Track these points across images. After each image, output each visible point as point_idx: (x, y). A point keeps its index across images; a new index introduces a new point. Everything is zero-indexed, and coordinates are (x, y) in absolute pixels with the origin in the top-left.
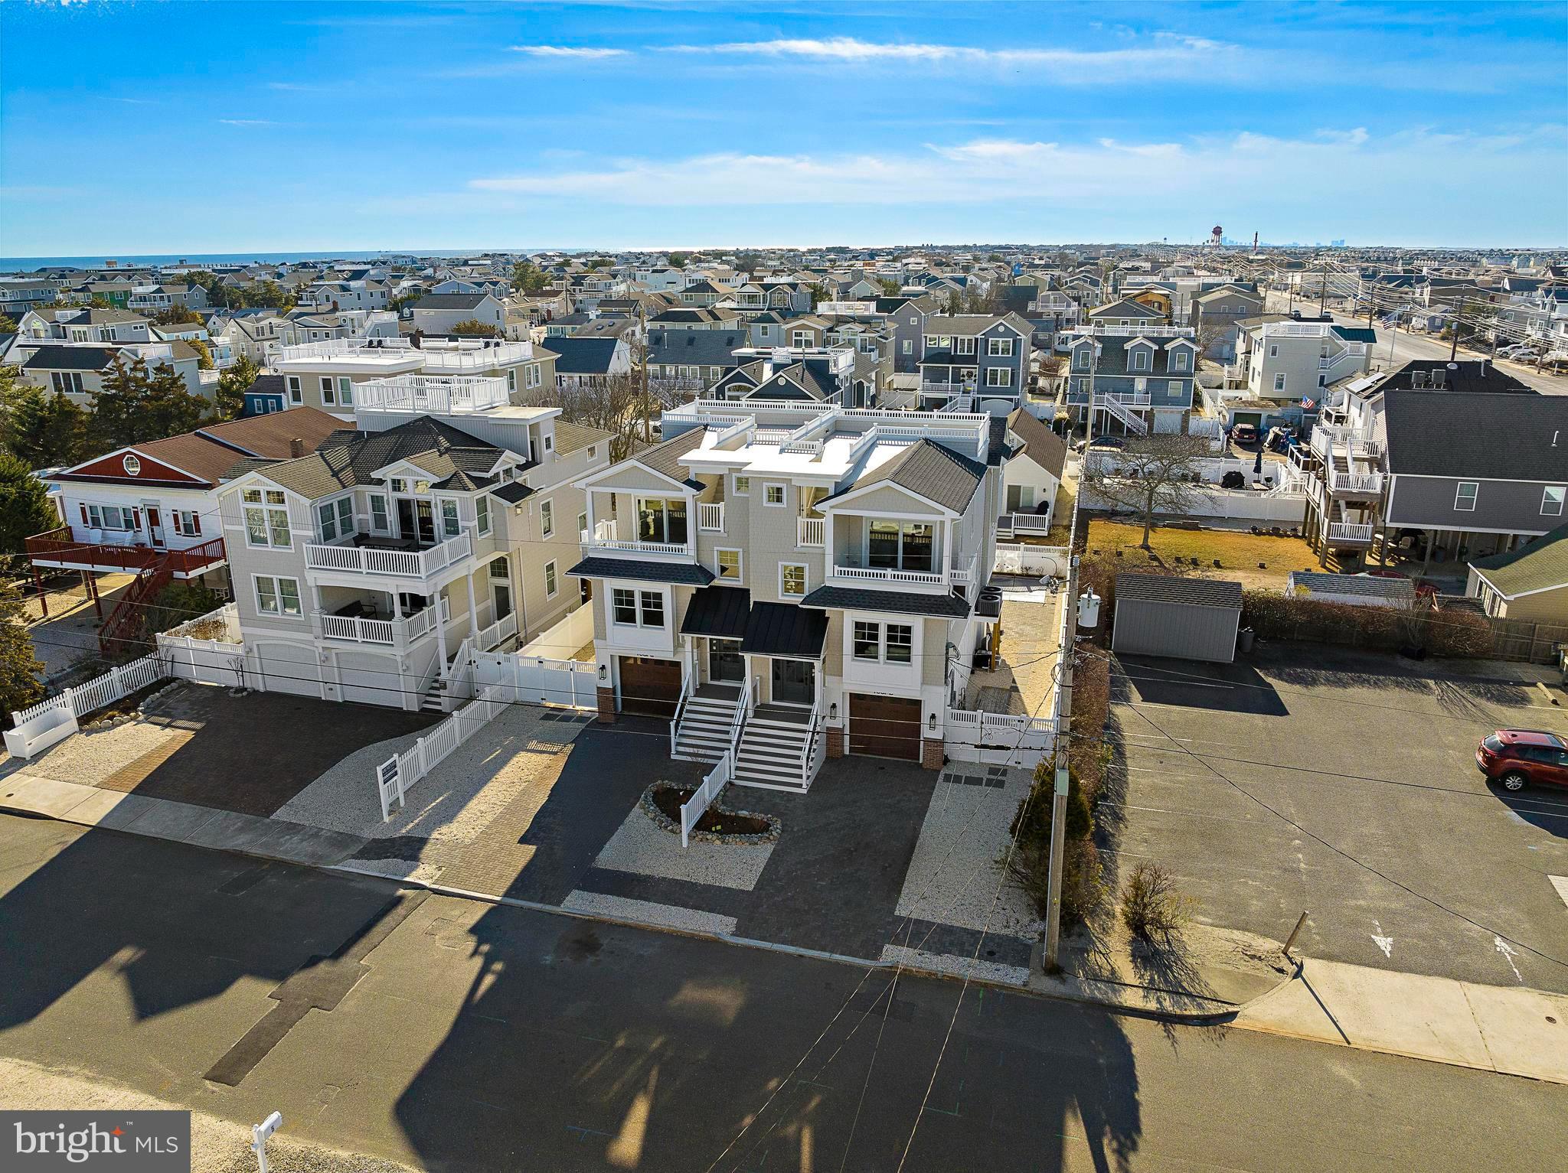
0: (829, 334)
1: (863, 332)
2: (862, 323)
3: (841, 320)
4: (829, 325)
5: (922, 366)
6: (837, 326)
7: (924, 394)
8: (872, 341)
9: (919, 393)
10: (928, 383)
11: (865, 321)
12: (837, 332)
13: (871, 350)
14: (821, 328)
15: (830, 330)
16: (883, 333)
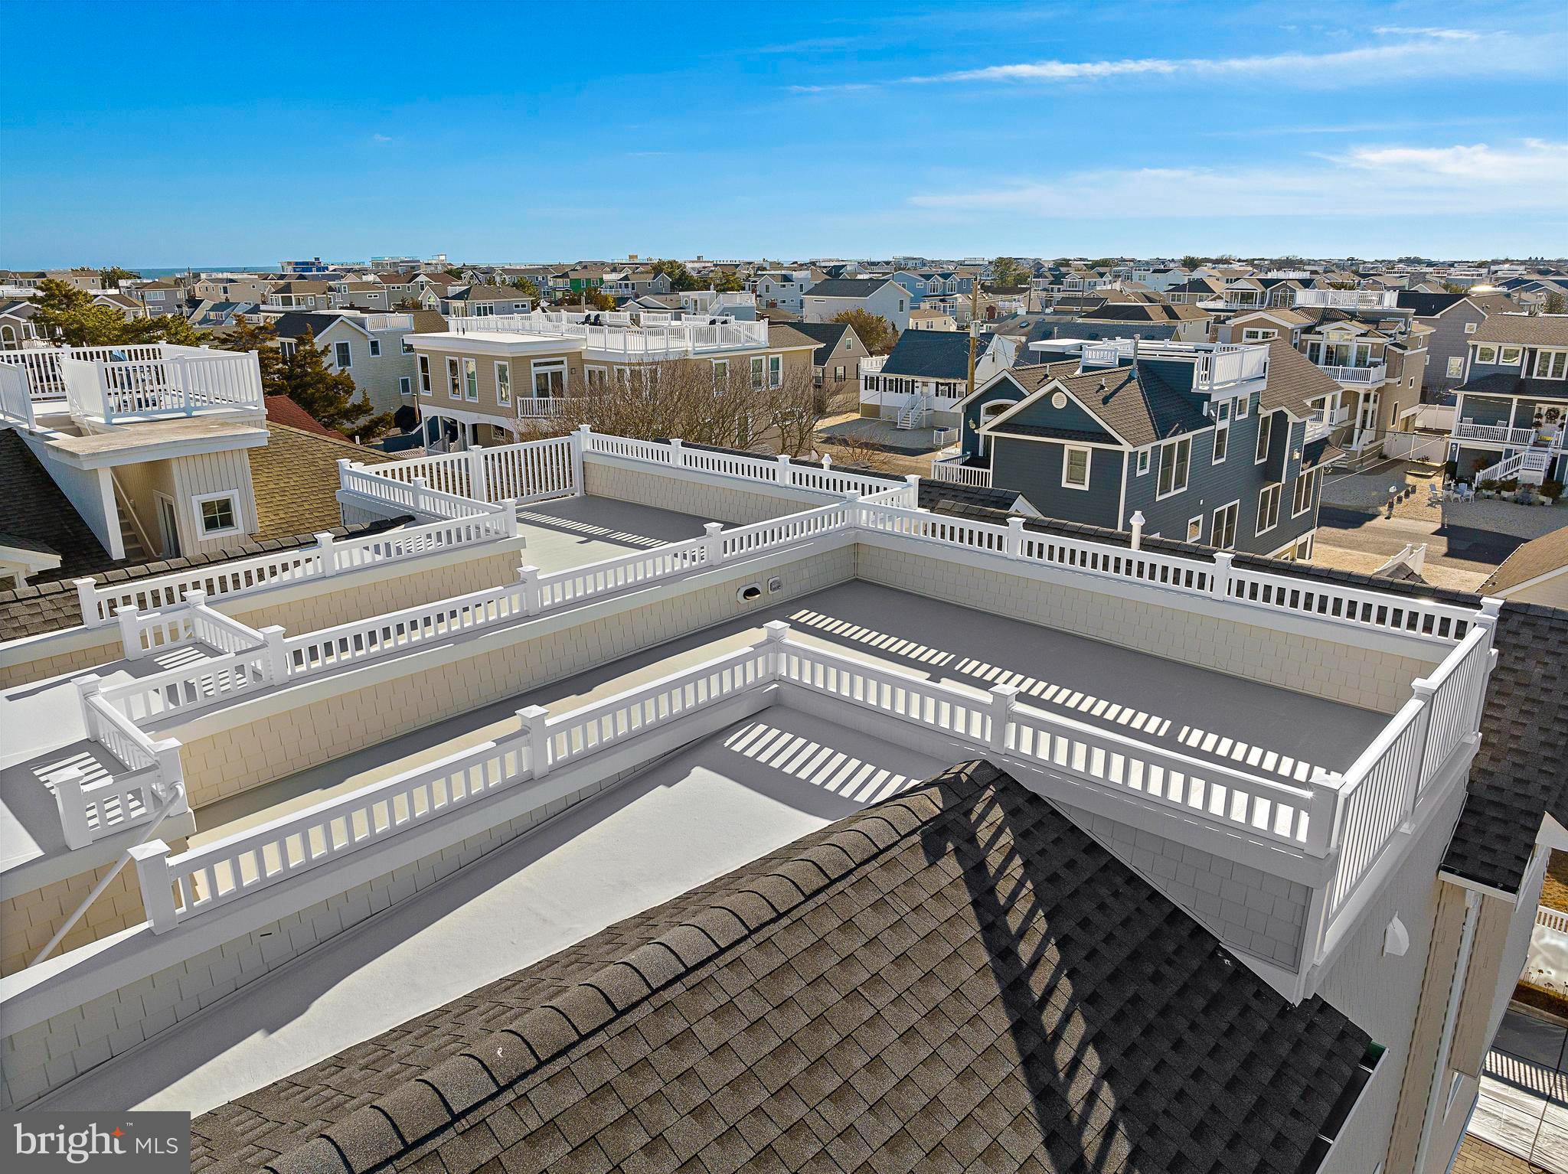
0: (1304, 337)
1: (1362, 335)
2: (1365, 321)
3: (1328, 316)
4: (1307, 321)
5: (1460, 396)
6: (1320, 324)
7: (1459, 442)
8: (1377, 350)
9: (1451, 439)
10: (1468, 424)
11: (1372, 320)
12: (1320, 333)
13: (1375, 365)
14: (1290, 326)
15: (1308, 330)
16: (1400, 339)
